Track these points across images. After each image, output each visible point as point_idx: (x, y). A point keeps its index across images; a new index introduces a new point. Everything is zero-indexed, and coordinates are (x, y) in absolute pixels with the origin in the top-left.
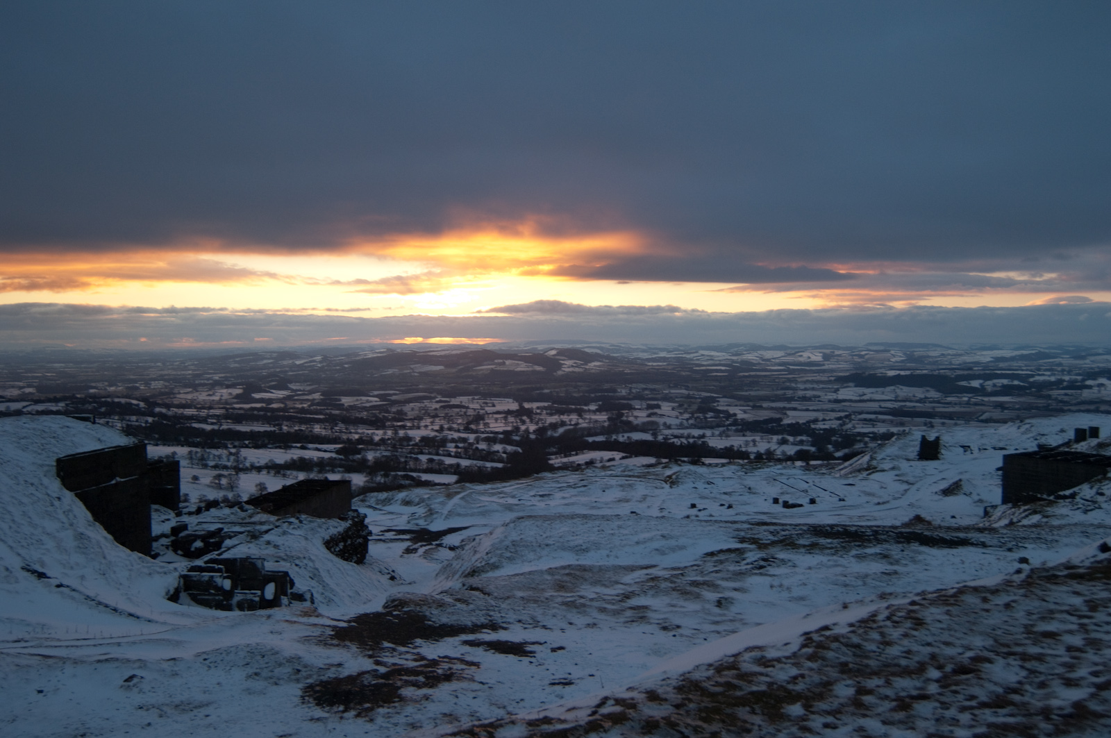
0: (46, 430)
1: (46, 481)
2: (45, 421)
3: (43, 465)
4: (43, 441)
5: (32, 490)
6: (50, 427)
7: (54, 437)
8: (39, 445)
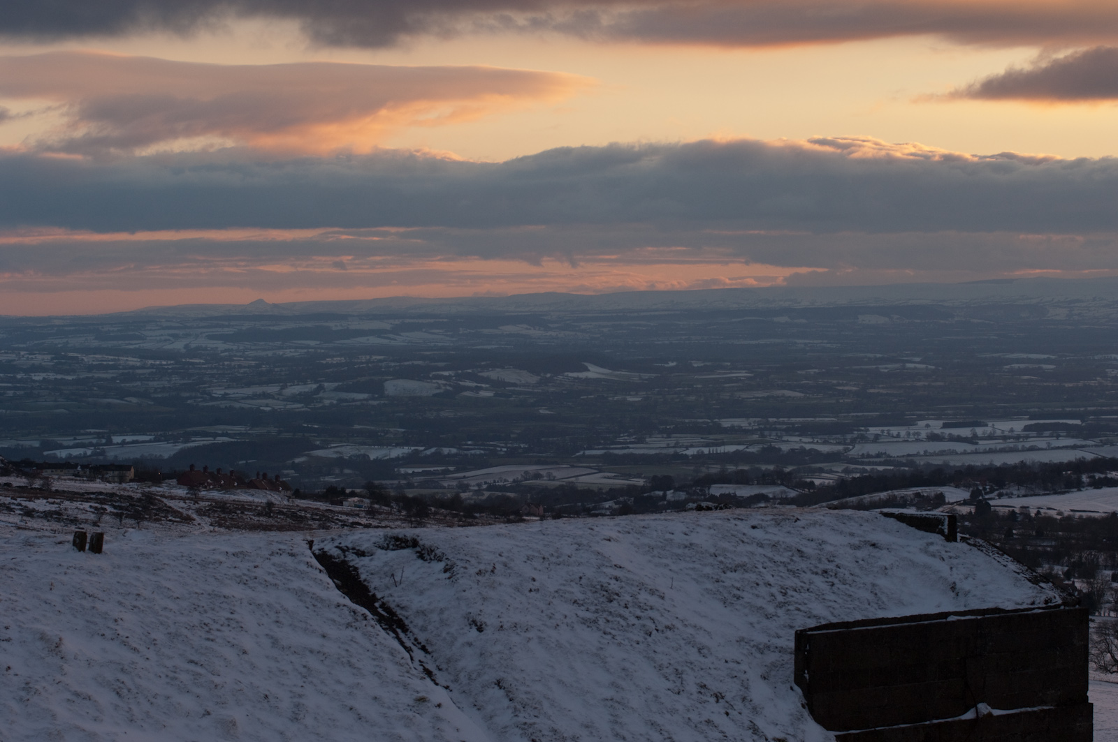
0: (809, 550)
1: (760, 691)
2: (814, 524)
3: (768, 647)
4: (791, 582)
5: (714, 711)
6: (824, 542)
7: (825, 572)
8: (774, 590)
